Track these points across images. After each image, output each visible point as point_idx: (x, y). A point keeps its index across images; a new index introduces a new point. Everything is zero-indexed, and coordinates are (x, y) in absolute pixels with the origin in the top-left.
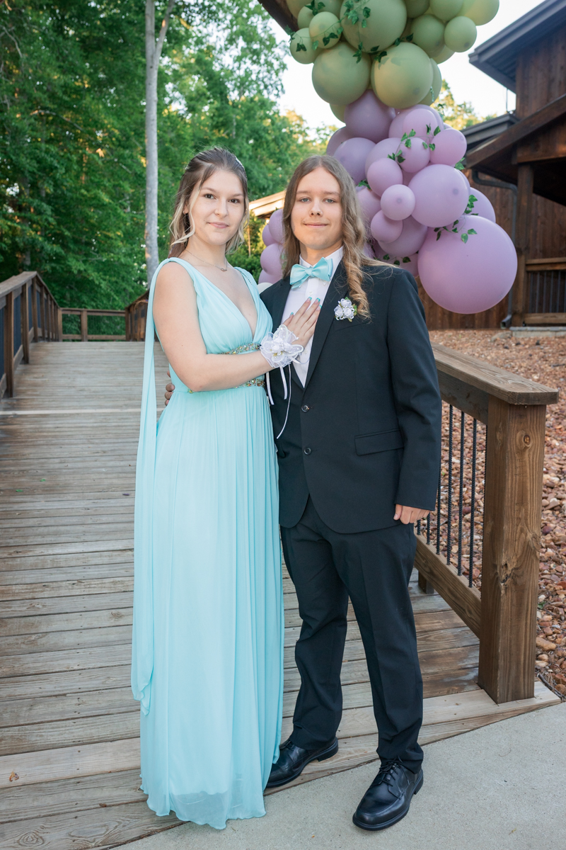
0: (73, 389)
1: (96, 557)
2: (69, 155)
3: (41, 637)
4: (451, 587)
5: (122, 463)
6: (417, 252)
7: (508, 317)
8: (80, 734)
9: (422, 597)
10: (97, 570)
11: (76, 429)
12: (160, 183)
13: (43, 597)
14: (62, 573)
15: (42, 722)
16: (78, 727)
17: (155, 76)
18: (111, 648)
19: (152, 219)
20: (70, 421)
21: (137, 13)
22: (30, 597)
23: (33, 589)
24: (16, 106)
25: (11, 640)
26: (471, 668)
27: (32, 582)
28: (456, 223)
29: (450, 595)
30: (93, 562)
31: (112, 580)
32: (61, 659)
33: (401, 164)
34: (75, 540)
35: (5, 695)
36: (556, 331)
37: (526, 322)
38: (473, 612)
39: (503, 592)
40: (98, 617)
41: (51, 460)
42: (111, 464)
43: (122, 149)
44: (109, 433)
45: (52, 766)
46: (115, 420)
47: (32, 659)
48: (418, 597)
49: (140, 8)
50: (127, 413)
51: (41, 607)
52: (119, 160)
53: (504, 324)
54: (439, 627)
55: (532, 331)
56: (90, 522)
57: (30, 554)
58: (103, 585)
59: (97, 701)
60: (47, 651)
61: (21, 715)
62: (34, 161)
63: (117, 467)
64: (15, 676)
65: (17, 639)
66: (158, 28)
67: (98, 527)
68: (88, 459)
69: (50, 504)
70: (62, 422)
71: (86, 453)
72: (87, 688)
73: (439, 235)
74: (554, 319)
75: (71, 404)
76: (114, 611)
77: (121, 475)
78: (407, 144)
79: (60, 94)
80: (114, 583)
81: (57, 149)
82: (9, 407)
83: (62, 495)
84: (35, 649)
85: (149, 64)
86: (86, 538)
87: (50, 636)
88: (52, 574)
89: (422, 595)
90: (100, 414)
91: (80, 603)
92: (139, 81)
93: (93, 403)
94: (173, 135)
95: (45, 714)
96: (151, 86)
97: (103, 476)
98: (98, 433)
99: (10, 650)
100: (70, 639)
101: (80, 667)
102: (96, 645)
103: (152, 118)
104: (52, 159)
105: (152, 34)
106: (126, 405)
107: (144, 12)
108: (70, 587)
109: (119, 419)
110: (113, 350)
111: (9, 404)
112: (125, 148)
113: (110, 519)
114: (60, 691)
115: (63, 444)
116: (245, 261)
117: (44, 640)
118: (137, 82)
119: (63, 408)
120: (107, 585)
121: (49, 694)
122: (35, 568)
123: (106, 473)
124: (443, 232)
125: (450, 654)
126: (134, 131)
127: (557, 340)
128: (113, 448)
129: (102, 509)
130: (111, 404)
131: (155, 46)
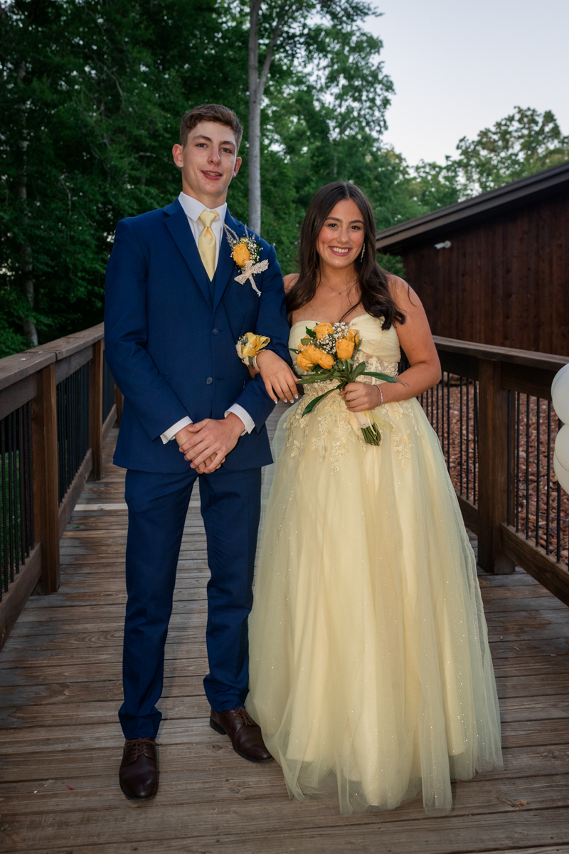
2: (169, 196)
12: (262, 223)
17: (258, 112)
21: (240, 48)
24: (116, 144)
49: (243, 43)
62: (133, 202)
66: (261, 61)
79: (161, 131)
81: (157, 191)
82: (95, 496)
85: (253, 99)
94: (275, 173)
96: (254, 122)
103: (254, 155)
104: (152, 201)
105: (256, 69)
111: (95, 492)
131: (259, 80)
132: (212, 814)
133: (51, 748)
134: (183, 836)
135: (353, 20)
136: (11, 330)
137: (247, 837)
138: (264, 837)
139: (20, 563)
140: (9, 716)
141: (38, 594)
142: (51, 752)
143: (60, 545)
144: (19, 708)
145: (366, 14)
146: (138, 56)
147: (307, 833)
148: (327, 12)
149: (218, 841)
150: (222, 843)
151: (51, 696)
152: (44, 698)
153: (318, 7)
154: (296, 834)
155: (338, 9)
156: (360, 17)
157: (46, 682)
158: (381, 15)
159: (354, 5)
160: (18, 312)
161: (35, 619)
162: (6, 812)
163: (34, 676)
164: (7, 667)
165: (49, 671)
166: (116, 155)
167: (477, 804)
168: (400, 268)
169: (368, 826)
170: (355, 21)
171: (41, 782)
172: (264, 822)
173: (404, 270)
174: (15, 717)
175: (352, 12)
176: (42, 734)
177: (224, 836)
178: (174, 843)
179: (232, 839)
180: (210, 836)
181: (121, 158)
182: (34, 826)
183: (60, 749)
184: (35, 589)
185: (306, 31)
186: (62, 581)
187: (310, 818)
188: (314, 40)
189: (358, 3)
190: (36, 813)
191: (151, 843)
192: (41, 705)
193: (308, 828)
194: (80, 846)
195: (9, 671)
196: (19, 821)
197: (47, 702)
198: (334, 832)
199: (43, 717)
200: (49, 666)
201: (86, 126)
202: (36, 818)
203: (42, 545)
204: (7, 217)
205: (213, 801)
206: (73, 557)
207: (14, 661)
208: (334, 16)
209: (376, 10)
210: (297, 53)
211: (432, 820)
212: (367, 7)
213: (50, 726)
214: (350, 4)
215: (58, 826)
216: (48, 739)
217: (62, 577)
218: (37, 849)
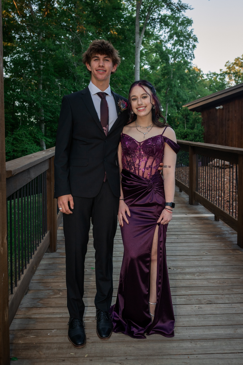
17: (139, 52)
21: (132, 25)
24: (79, 66)
43: (124, 84)
49: (133, 22)
52: (122, 89)
66: (141, 30)
85: (137, 46)
92: (132, 55)
94: (146, 77)
96: (137, 56)
103: (138, 70)
105: (138, 33)
107: (135, 24)
112: (125, 84)
116: (183, 131)
118: (131, 55)
126: (129, 76)
131: (140, 38)
132: (124, 347)
133: (54, 316)
134: (111, 356)
135: (180, 12)
136: (35, 144)
137: (139, 358)
138: (146, 358)
139: (42, 239)
140: (37, 302)
141: (48, 252)
142: (55, 318)
143: (57, 232)
144: (41, 299)
145: (186, 9)
146: (89, 29)
147: (165, 357)
148: (169, 8)
149: (126, 359)
150: (128, 360)
151: (54, 295)
152: (52, 295)
153: (165, 6)
154: (160, 357)
155: (174, 7)
156: (183, 10)
157: (52, 289)
158: (192, 9)
159: (181, 5)
160: (38, 137)
161: (47, 263)
162: (37, 342)
163: (47, 286)
164: (36, 282)
165: (54, 284)
166: (79, 70)
167: (240, 348)
168: (200, 118)
169: (192, 355)
170: (181, 12)
171: (51, 330)
172: (146, 352)
173: (202, 118)
174: (40, 303)
175: (180, 8)
176: (51, 310)
177: (129, 357)
178: (108, 359)
179: (132, 358)
180: (123, 356)
181: (81, 72)
182: (48, 348)
183: (58, 317)
184: (47, 250)
185: (160, 17)
186: (58, 247)
187: (166, 351)
188: (163, 21)
189: (182, 4)
190: (49, 343)
191: (98, 358)
192: (50, 298)
193: (165, 355)
194: (68, 357)
195: (37, 283)
196: (42, 346)
197: (53, 297)
198: (177, 357)
199: (51, 303)
200: (53, 282)
201: (67, 59)
202: (49, 345)
203: (50, 231)
204: (34, 97)
205: (124, 342)
206: (62, 237)
207: (39, 280)
208: (172, 10)
209: (190, 7)
210: (156, 26)
211: (220, 354)
212: (187, 6)
213: (54, 307)
214: (179, 5)
215: (58, 349)
216: (54, 313)
217: (58, 245)
218: (50, 358)
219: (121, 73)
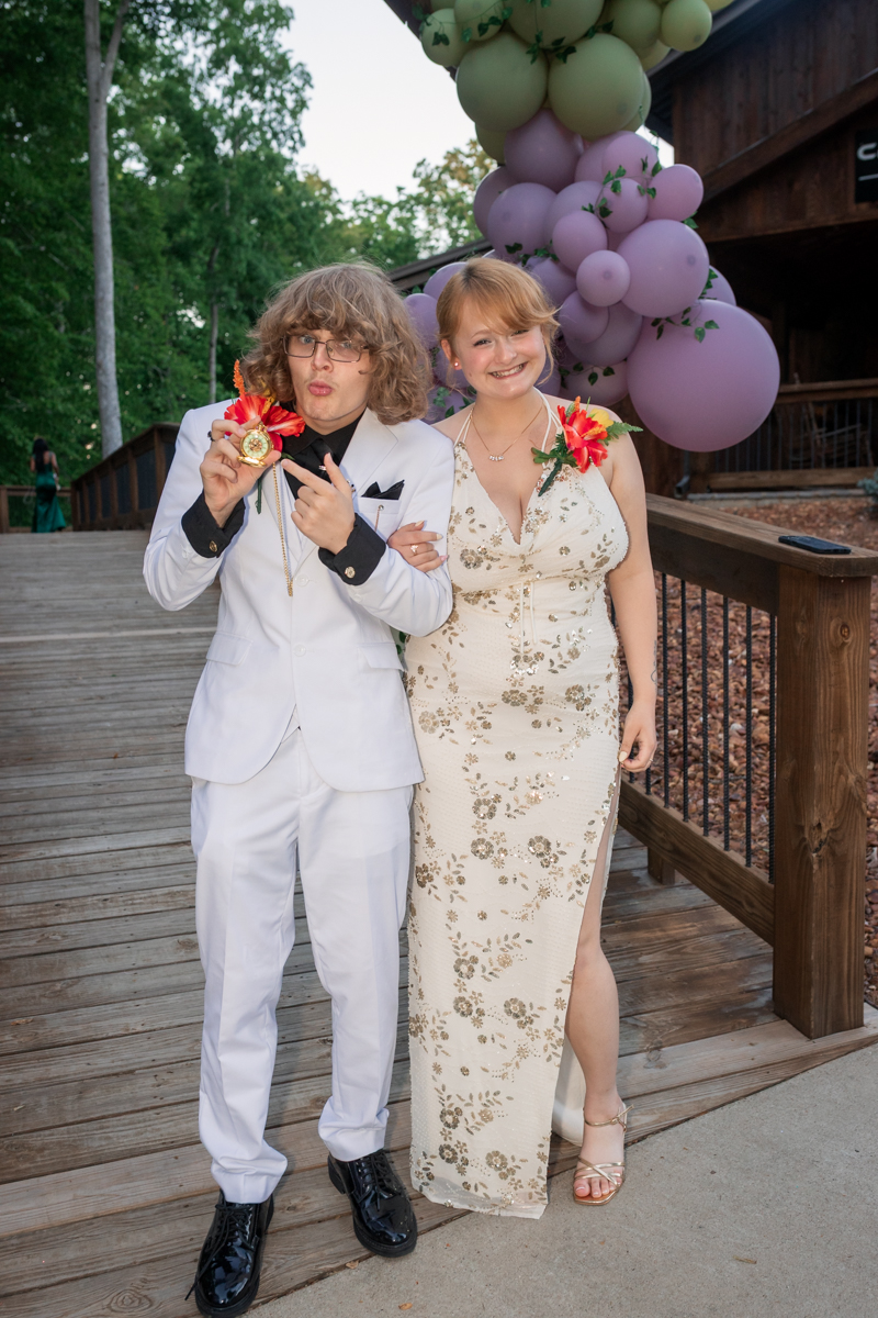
0: (24, 605)
1: (132, 857)
3: (71, 986)
4: (714, 870)
5: (135, 714)
6: (625, 360)
7: (685, 480)
8: (171, 1130)
9: (658, 890)
10: (138, 876)
11: (45, 665)
12: (116, 285)
13: (59, 922)
14: (80, 885)
15: (103, 1117)
16: (166, 1120)
17: (104, 115)
18: (191, 994)
19: (106, 342)
20: (32, 653)
21: (70, 14)
22: (39, 923)
23: (41, 911)
25: (22, 991)
26: (758, 990)
27: (35, 900)
28: (686, 311)
29: (714, 883)
30: (130, 865)
31: (166, 890)
32: (113, 1017)
33: (605, 220)
34: (91, 832)
35: (32, 1079)
36: (758, 499)
37: (713, 486)
38: (756, 903)
39: (815, 867)
40: (157, 949)
41: (18, 714)
42: (117, 715)
43: (52, 231)
44: (101, 669)
45: (136, 1184)
46: (106, 650)
47: (65, 1020)
48: (651, 891)
50: (122, 638)
51: (59, 938)
52: (48, 248)
53: (679, 490)
54: (695, 933)
55: (722, 499)
56: (107, 803)
57: (23, 857)
58: (155, 899)
59: (187, 1077)
60: (86, 1006)
61: (66, 1108)
63: (129, 719)
64: (42, 1048)
65: (32, 991)
67: (122, 810)
68: (77, 709)
69: (36, 779)
70: (20, 654)
71: (72, 700)
72: (166, 1059)
73: (660, 332)
74: (753, 480)
75: (26, 627)
76: (181, 938)
77: (138, 731)
78: (615, 188)
80: (172, 894)
83: (51, 766)
84: (65, 1003)
85: (96, 96)
86: (108, 829)
87: (86, 982)
88: (65, 887)
89: (657, 887)
90: (80, 641)
91: (124, 930)
92: (76, 122)
93: (61, 625)
95: (106, 1104)
96: (97, 131)
97: (109, 734)
98: (83, 669)
99: (25, 1009)
100: (118, 985)
101: (148, 1028)
102: (164, 992)
103: (101, 182)
105: (97, 48)
106: (117, 626)
107: (82, 12)
108: (101, 905)
109: (113, 647)
110: (72, 544)
112: (58, 229)
113: (140, 798)
114: (121, 1066)
115: (31, 689)
117: (76, 990)
118: (73, 125)
119: (16, 633)
120: (160, 899)
121: (105, 1072)
122: (32, 879)
123: (113, 729)
124: (668, 326)
125: (723, 972)
126: (72, 201)
127: (762, 511)
128: (113, 692)
129: (121, 783)
130: (91, 625)
219: (41, 189)
